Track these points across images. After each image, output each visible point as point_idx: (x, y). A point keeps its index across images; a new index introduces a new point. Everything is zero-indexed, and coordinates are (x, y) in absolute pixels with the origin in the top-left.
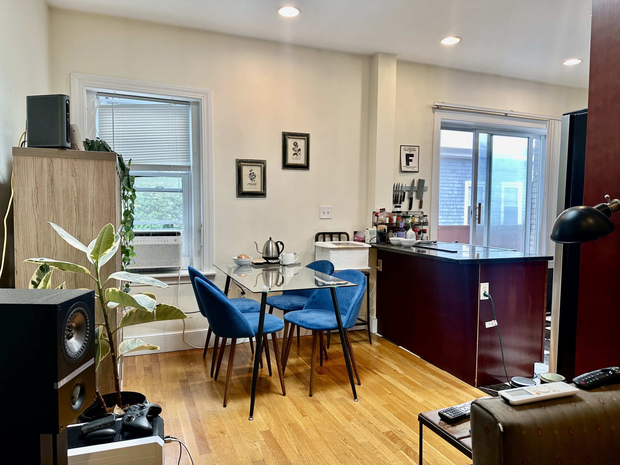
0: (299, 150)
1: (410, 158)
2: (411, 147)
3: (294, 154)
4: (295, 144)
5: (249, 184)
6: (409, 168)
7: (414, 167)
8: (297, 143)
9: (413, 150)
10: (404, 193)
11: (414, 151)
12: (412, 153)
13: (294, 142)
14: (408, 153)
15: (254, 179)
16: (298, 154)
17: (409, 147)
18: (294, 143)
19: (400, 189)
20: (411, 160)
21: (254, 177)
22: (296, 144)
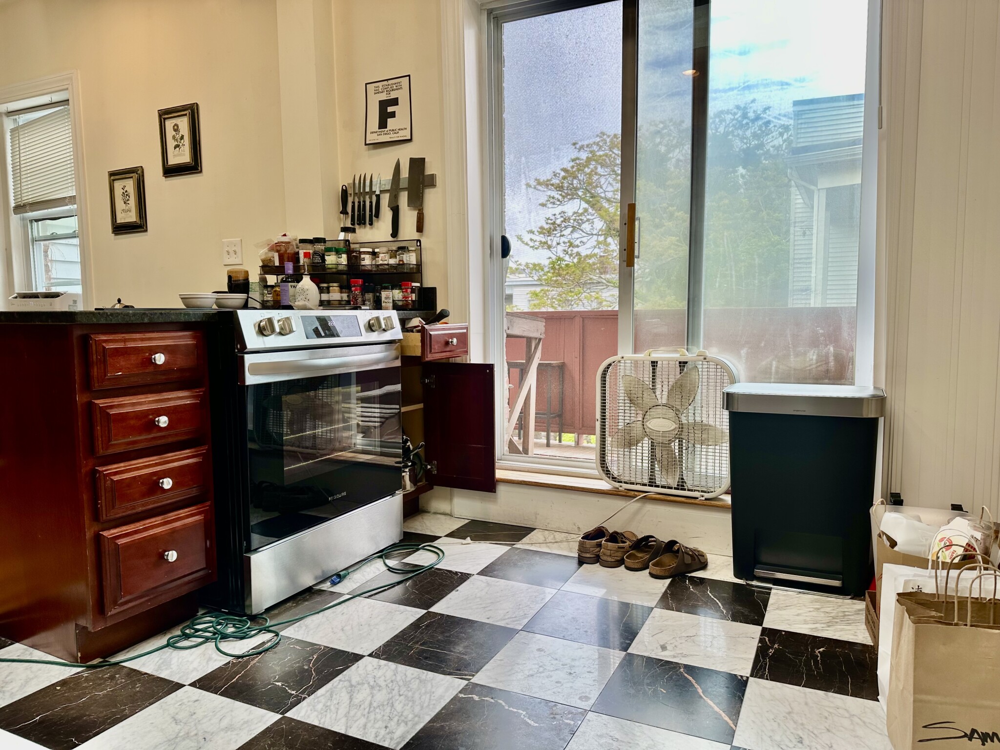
0: (182, 137)
1: (390, 109)
2: (390, 82)
3: (175, 148)
4: (176, 127)
5: (123, 210)
6: (386, 134)
7: (399, 130)
8: (178, 127)
9: (395, 88)
10: (378, 197)
11: (397, 89)
12: (393, 95)
13: (174, 124)
14: (384, 97)
15: (128, 202)
16: (181, 144)
17: (385, 83)
18: (174, 127)
19: (367, 189)
20: (393, 115)
21: (128, 197)
22: (176, 129)
